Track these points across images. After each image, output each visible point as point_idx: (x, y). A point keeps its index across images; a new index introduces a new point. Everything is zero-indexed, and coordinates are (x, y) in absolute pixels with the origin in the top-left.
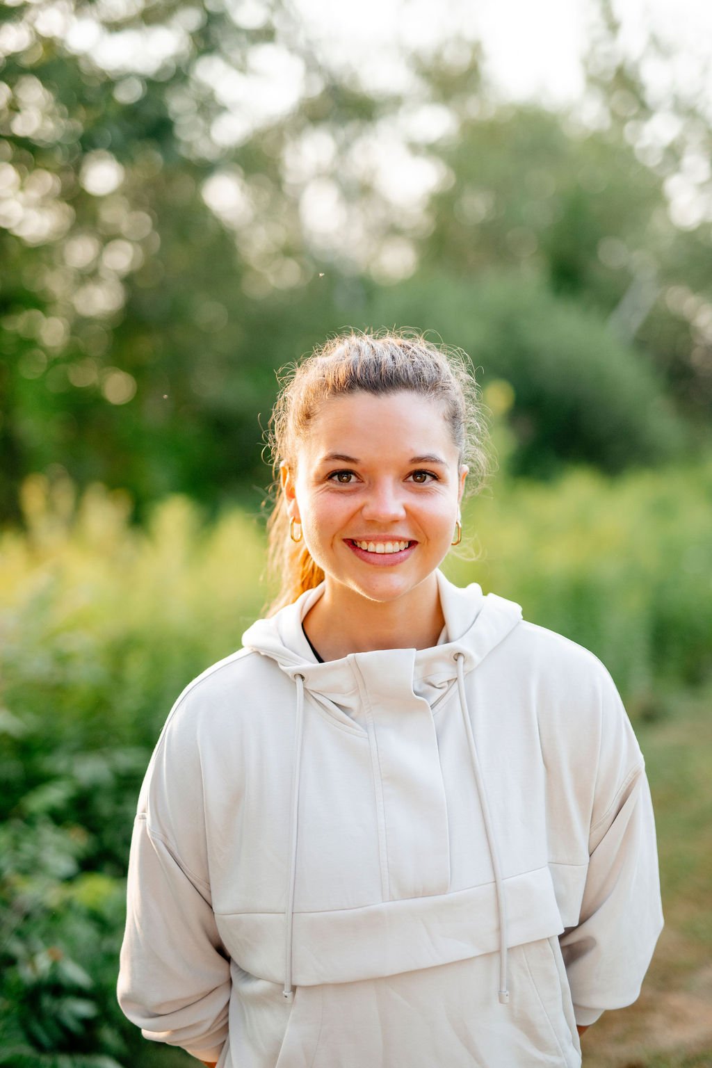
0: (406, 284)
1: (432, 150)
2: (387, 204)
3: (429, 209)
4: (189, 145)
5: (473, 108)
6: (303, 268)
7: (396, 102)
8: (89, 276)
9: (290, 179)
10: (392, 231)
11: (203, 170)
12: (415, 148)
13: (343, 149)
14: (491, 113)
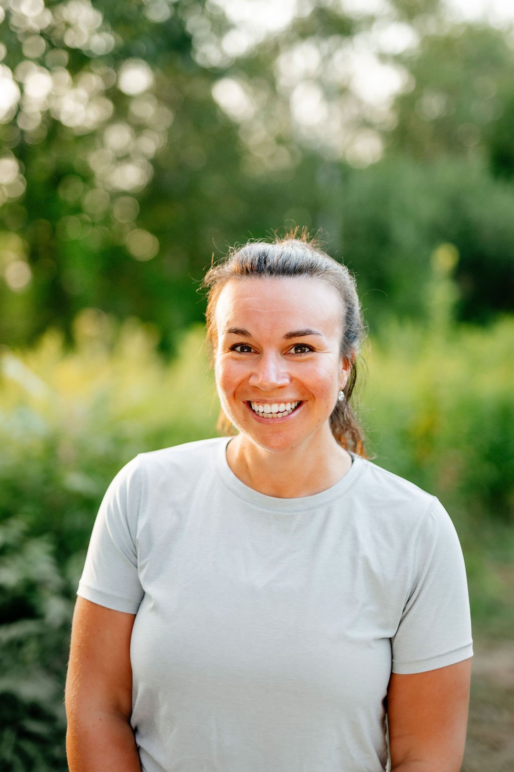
0: (374, 167)
1: (398, 60)
2: (360, 102)
3: (394, 108)
4: (205, 56)
5: (432, 27)
6: (292, 154)
7: (370, 20)
8: (123, 158)
9: (282, 82)
10: (364, 124)
11: (214, 74)
12: (383, 57)
13: (327, 58)
14: (446, 31)
